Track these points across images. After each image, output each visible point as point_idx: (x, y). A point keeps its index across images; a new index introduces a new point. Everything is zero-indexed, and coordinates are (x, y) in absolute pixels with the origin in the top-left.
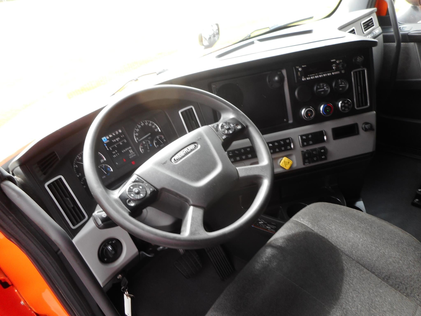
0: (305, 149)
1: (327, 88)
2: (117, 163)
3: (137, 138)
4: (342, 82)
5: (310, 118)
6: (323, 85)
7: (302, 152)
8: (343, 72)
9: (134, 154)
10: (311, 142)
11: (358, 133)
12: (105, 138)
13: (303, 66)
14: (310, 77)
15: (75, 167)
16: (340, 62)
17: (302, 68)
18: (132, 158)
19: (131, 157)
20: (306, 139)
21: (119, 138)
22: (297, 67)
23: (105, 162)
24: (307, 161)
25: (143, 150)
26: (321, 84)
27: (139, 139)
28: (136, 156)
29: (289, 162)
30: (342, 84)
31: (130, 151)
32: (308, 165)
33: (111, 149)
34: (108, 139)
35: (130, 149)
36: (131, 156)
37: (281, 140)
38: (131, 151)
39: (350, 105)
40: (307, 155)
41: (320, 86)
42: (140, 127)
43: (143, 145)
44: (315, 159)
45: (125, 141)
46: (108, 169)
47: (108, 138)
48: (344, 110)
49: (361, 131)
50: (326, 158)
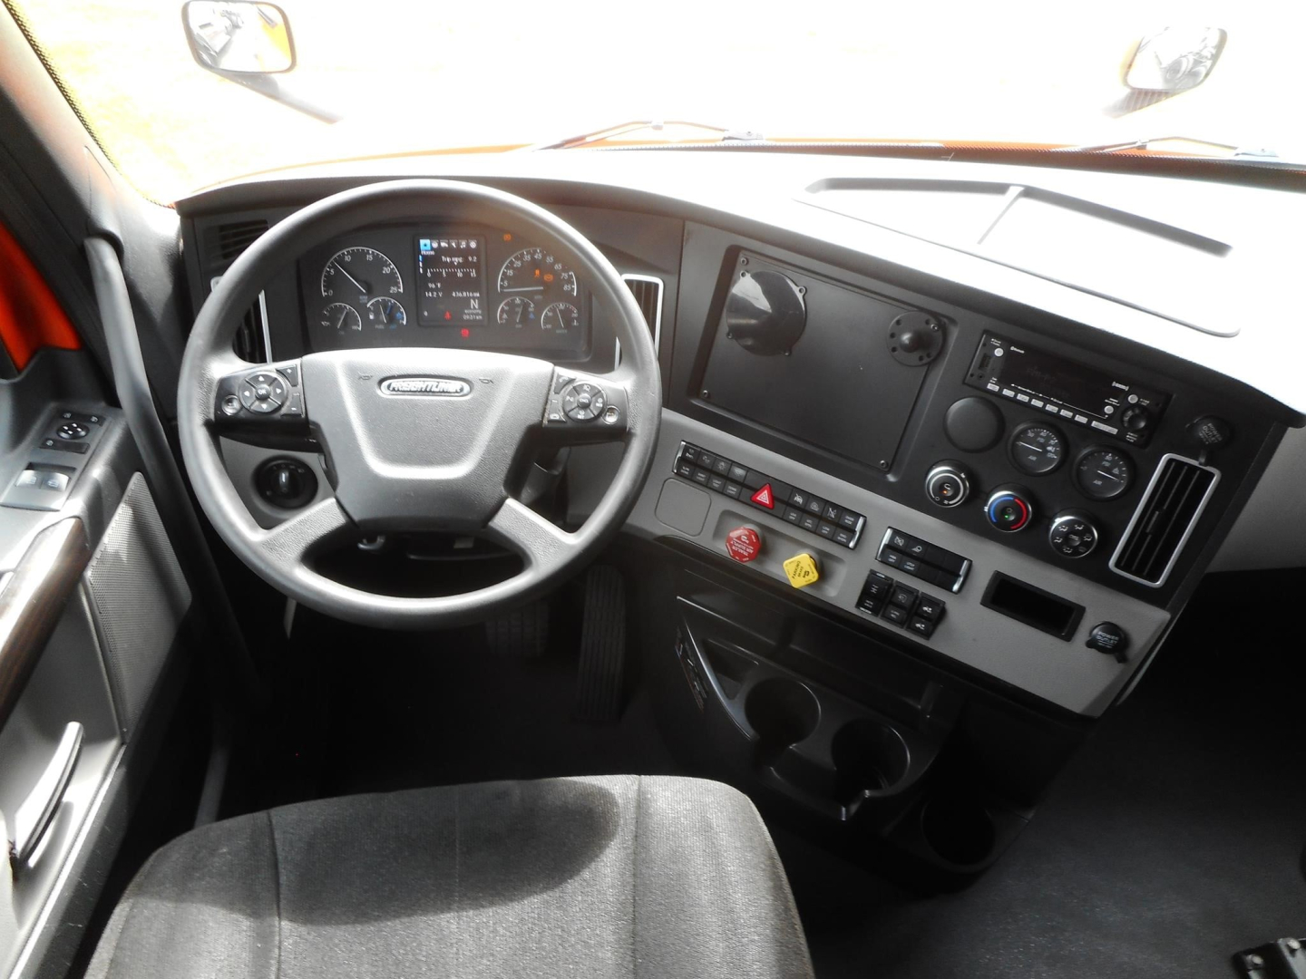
0: (884, 572)
1: (1055, 453)
2: (426, 314)
3: (506, 282)
4: (1114, 464)
5: (941, 502)
6: (1048, 438)
7: (873, 573)
8: (1131, 437)
9: (478, 314)
10: (910, 566)
11: (1068, 638)
12: (428, 242)
13: (1012, 348)
14: (1017, 391)
15: (329, 272)
16: (1137, 405)
17: (1007, 353)
18: (468, 321)
19: (466, 317)
20: (904, 549)
21: (461, 260)
22: (994, 341)
23: (397, 296)
24: (869, 603)
25: (505, 316)
26: (1044, 433)
27: (509, 287)
28: (479, 320)
29: (807, 573)
30: (1108, 470)
31: (472, 301)
32: (865, 614)
33: (429, 275)
34: (432, 249)
35: (474, 298)
36: (469, 314)
37: (835, 506)
38: (474, 304)
39: (1087, 545)
40: (874, 590)
41: (1037, 435)
42: (527, 258)
43: (511, 305)
44: (895, 614)
45: (473, 274)
46: (398, 315)
47: (435, 245)
48: (1059, 547)
49: (1082, 636)
50: (927, 634)
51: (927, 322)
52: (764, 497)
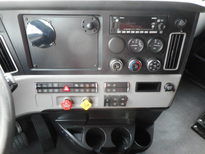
0: (108, 94)
1: (141, 44)
4: (157, 42)
5: (117, 70)
6: (138, 41)
7: (105, 96)
8: (161, 32)
10: (114, 90)
11: (159, 91)
13: (121, 18)
14: (126, 31)
16: (161, 22)
17: (120, 20)
20: (110, 87)
22: (115, 18)
24: (107, 104)
26: (137, 40)
29: (88, 105)
30: (156, 44)
32: (107, 107)
37: (87, 83)
39: (158, 66)
40: (107, 101)
41: (135, 41)
44: (115, 104)
48: (151, 70)
49: (163, 89)
50: (125, 105)
51: (92, 19)
52: (66, 89)
